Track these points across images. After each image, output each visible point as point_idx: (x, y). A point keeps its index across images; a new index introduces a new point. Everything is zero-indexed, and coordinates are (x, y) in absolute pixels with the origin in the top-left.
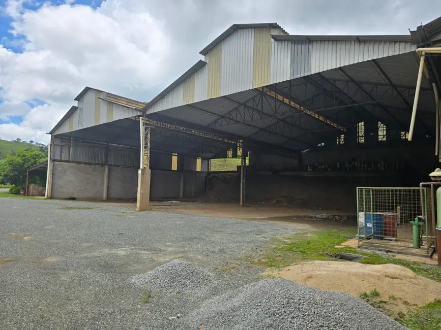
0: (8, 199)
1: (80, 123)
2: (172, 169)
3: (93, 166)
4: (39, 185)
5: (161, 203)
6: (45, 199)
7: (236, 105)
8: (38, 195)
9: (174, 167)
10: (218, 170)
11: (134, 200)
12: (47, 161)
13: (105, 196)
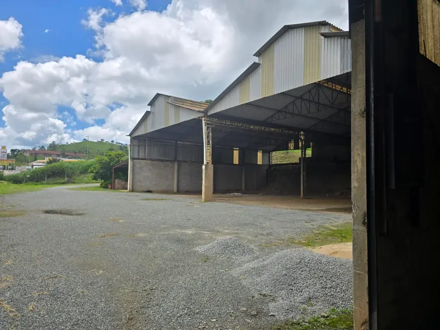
0: (98, 192)
1: (153, 126)
2: (234, 163)
3: (165, 163)
4: (123, 180)
5: (224, 195)
6: (128, 192)
7: (293, 99)
8: (122, 189)
9: (236, 161)
10: (280, 163)
11: (200, 193)
12: (128, 159)
13: (175, 189)
